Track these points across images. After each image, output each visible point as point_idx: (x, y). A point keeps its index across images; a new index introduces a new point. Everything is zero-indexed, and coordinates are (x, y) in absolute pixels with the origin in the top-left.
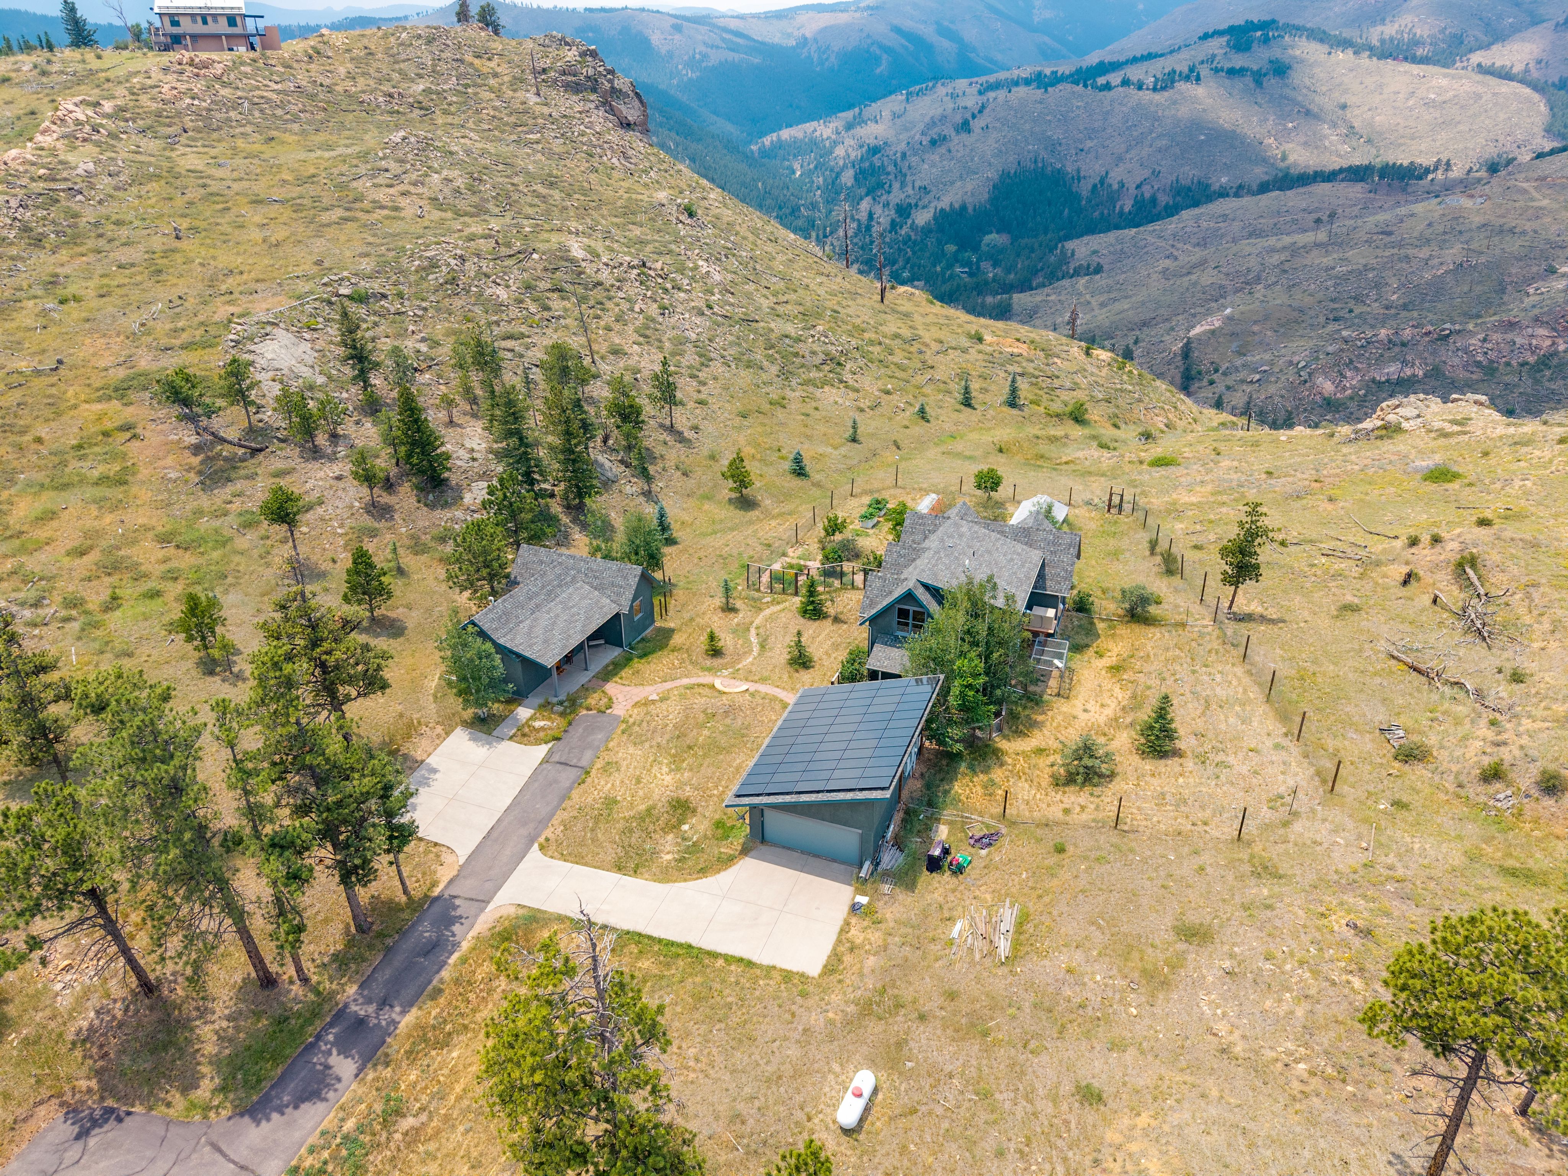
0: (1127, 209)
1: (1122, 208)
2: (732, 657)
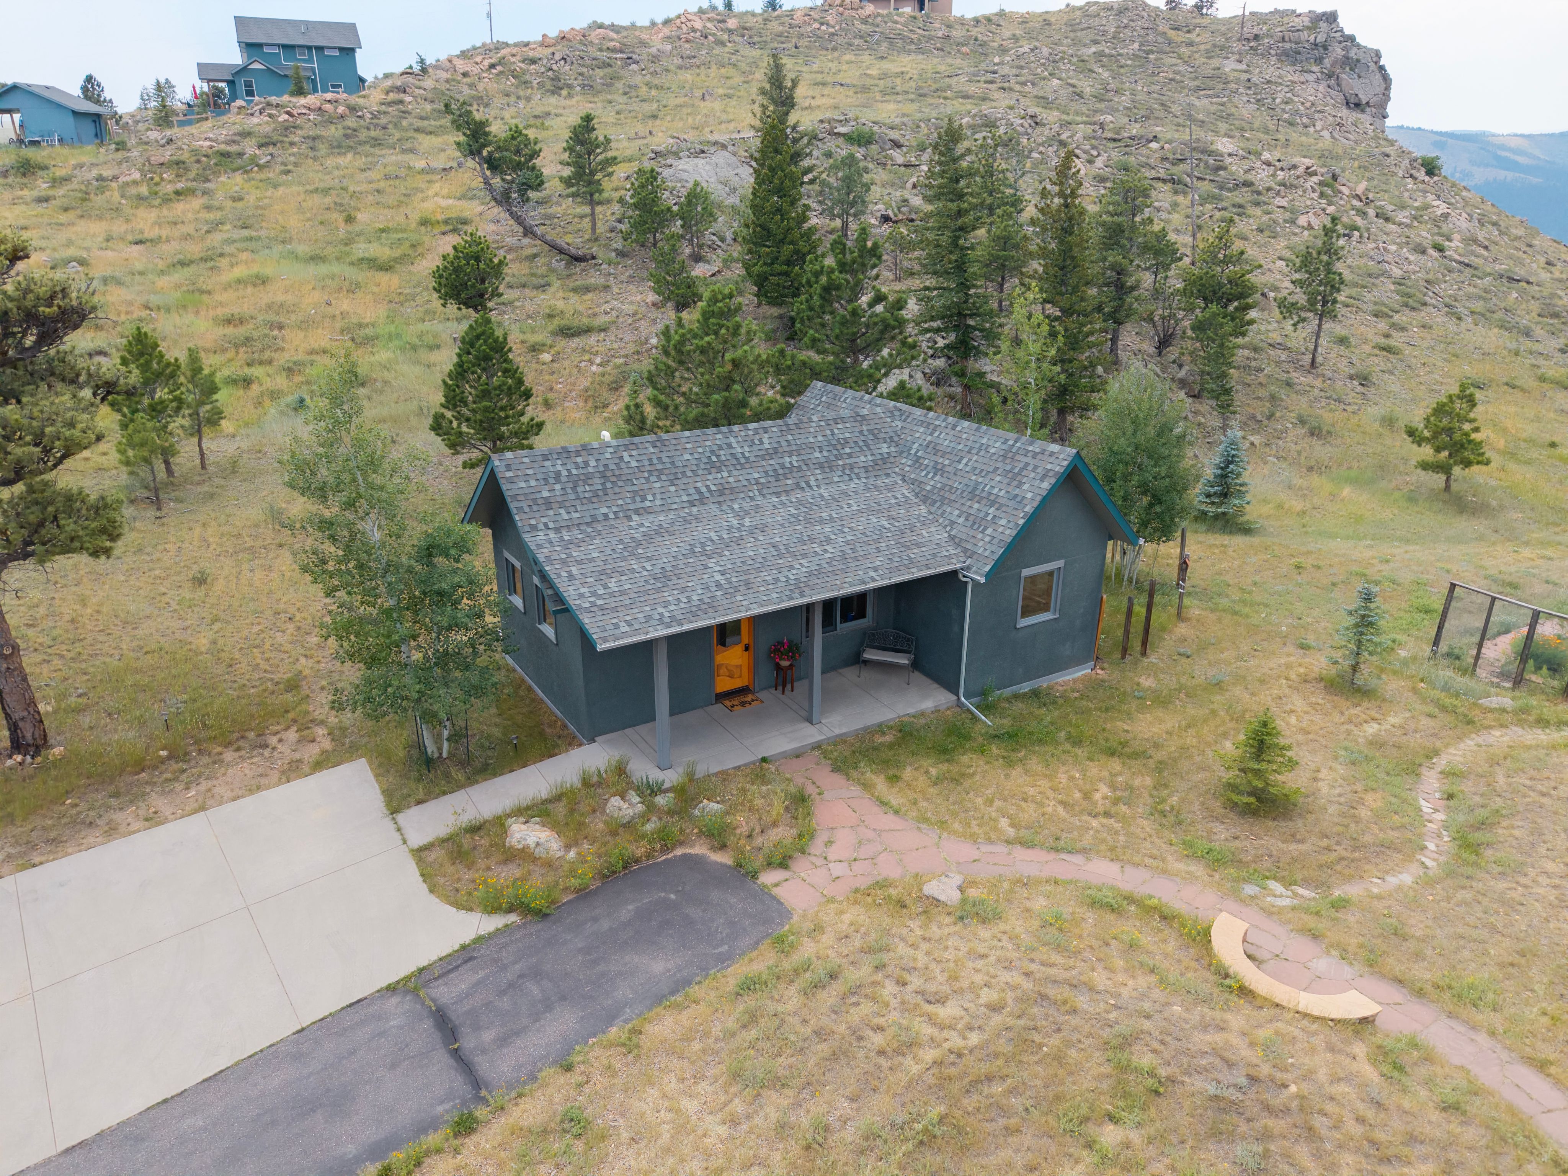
2: (1325, 842)
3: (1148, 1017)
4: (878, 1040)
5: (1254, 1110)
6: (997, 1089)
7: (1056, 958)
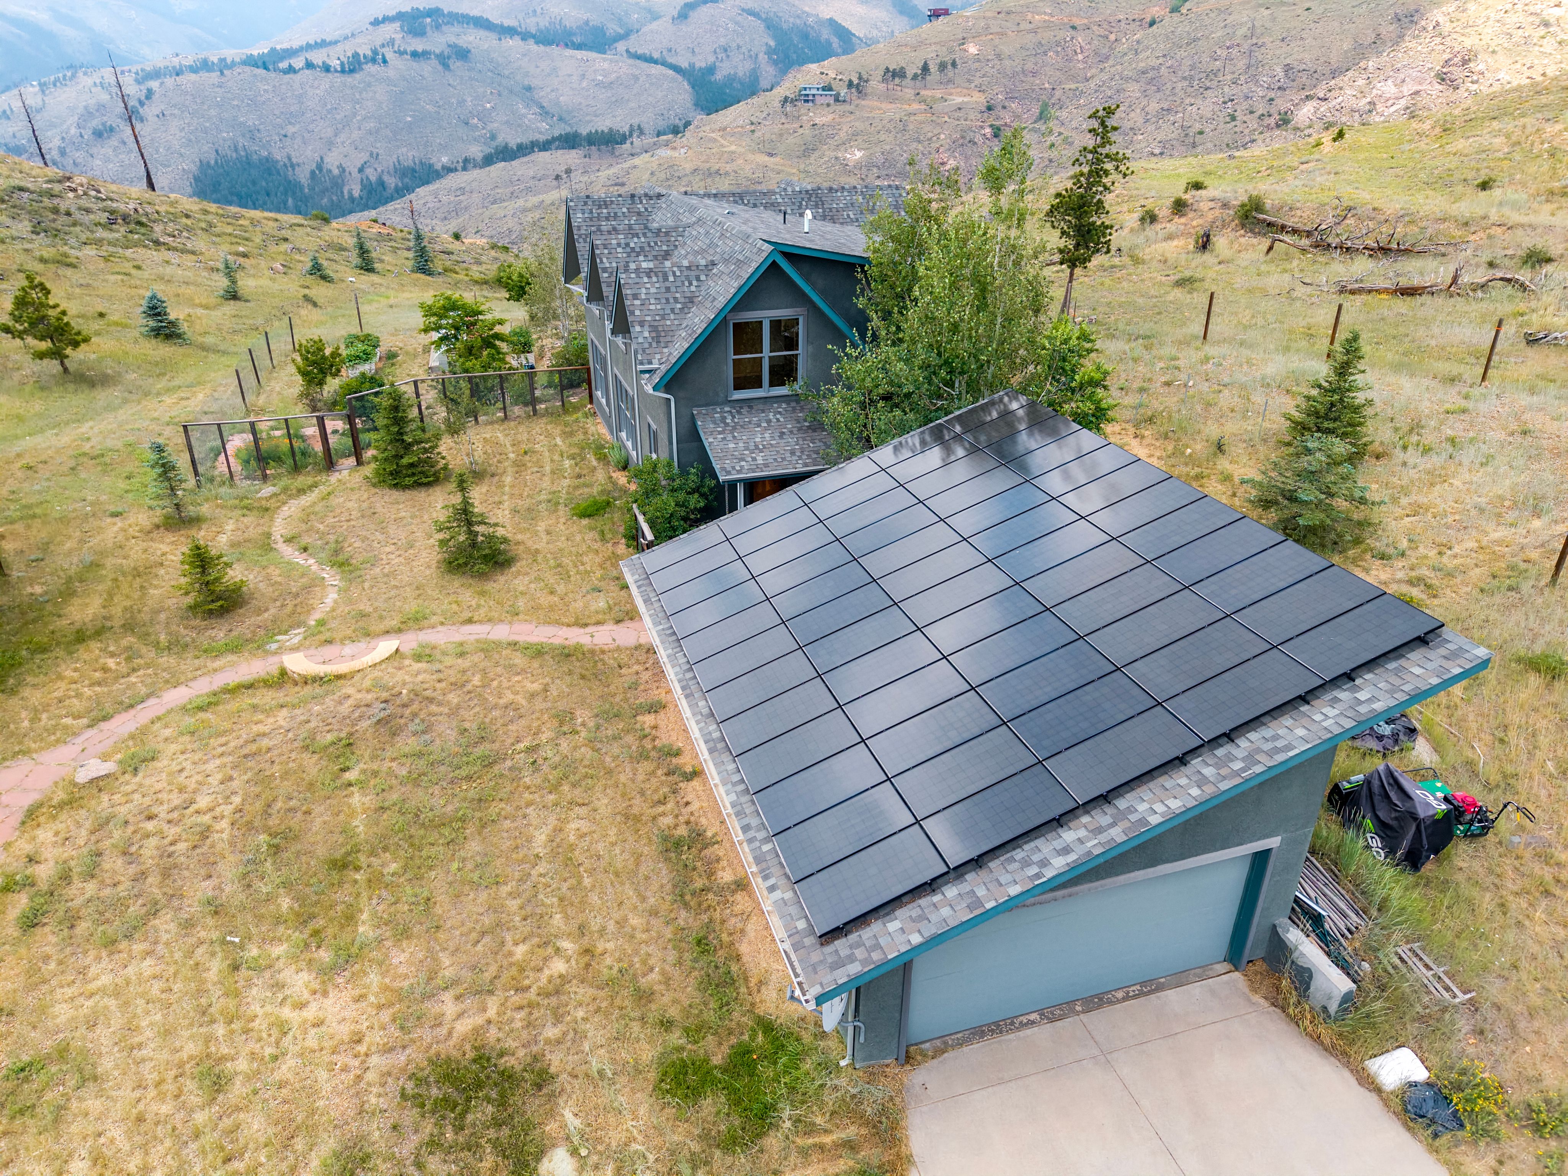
0: (356, 193)
1: (350, 192)
2: (278, 604)
3: (308, 721)
4: (182, 846)
5: (399, 711)
6: (279, 804)
7: (223, 740)
